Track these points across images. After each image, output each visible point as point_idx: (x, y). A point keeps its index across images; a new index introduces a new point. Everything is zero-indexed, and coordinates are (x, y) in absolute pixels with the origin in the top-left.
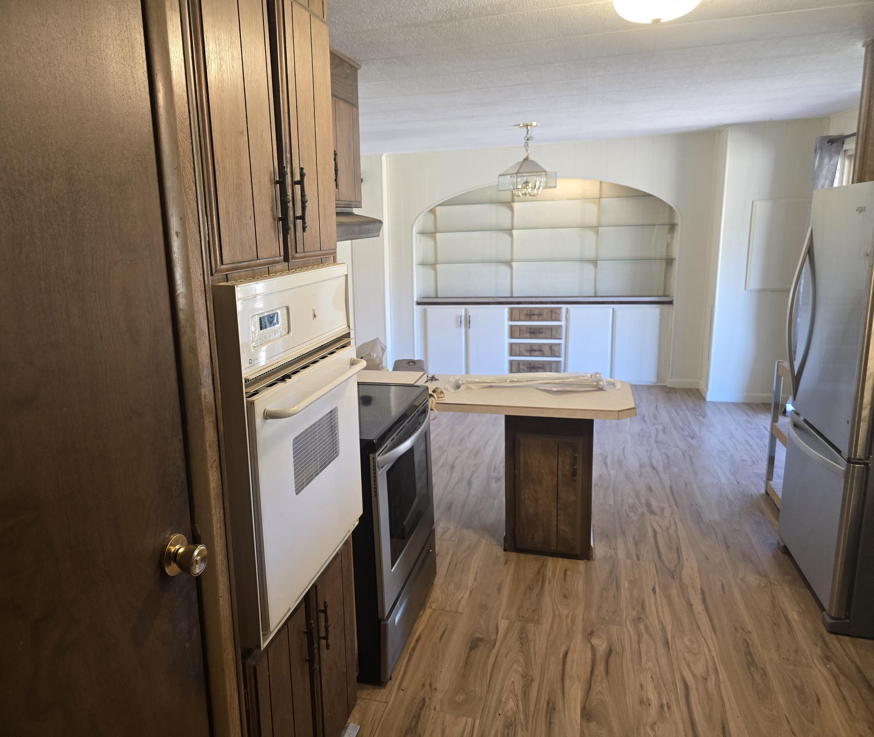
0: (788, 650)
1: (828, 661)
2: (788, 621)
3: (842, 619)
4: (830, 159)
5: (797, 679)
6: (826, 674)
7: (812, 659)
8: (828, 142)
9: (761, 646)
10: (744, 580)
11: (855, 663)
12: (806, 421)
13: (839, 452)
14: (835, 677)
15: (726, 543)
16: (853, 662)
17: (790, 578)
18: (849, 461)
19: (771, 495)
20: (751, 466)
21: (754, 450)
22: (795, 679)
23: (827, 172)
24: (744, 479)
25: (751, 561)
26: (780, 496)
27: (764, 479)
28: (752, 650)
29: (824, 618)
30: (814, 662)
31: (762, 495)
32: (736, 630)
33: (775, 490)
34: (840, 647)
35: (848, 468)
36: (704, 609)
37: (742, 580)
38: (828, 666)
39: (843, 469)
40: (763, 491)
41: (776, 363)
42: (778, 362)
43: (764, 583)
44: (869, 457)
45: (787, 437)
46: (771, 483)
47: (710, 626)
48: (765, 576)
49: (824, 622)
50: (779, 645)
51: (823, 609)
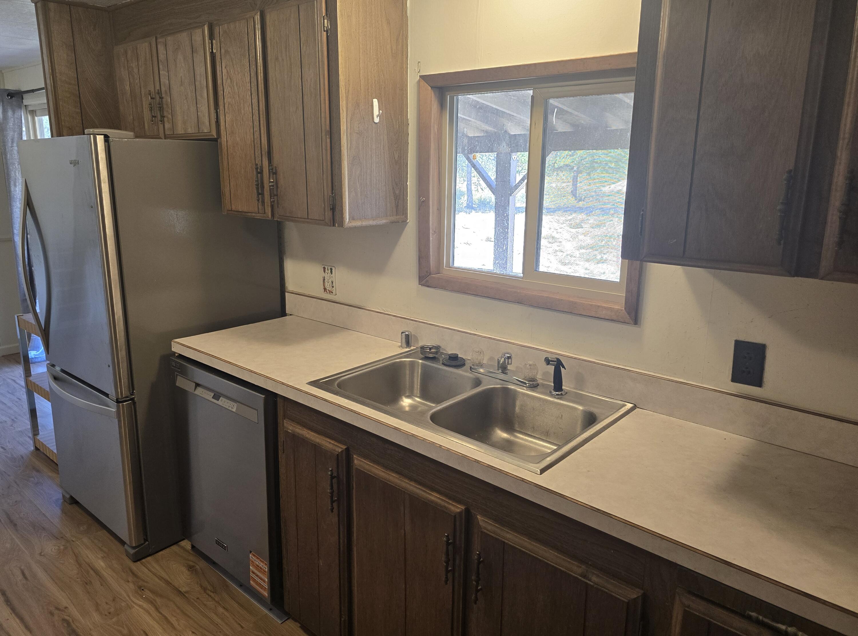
0: (107, 603)
1: (143, 591)
2: (96, 572)
3: (142, 544)
4: (14, 112)
5: (123, 628)
6: (145, 605)
7: (130, 598)
8: (8, 95)
9: (81, 616)
10: (42, 554)
11: (163, 578)
12: (63, 371)
13: (107, 395)
14: (152, 603)
15: (11, 521)
16: (161, 578)
17: (85, 527)
18: (118, 402)
19: (41, 450)
20: (12, 425)
21: (9, 408)
22: (121, 628)
23: (14, 125)
24: (9, 442)
25: (44, 529)
26: (55, 451)
27: (31, 435)
28: (74, 626)
29: (126, 551)
30: (132, 600)
31: (32, 453)
32: (52, 614)
33: (45, 443)
34: (147, 570)
35: (118, 408)
36: (11, 611)
37: (40, 554)
38: (144, 596)
39: (115, 410)
40: (32, 448)
41: (16, 317)
42: (17, 316)
43: (63, 545)
44: (133, 392)
45: (49, 391)
46: (39, 437)
47: (23, 628)
48: (62, 538)
49: (127, 554)
50: (97, 603)
51: (123, 543)
